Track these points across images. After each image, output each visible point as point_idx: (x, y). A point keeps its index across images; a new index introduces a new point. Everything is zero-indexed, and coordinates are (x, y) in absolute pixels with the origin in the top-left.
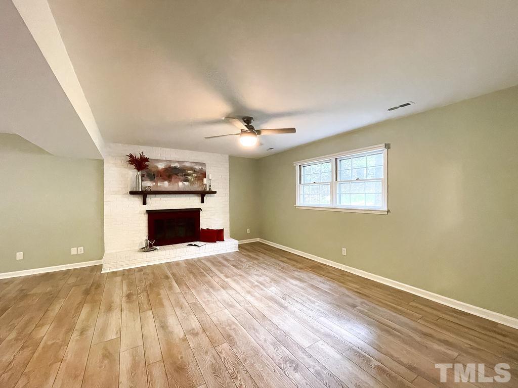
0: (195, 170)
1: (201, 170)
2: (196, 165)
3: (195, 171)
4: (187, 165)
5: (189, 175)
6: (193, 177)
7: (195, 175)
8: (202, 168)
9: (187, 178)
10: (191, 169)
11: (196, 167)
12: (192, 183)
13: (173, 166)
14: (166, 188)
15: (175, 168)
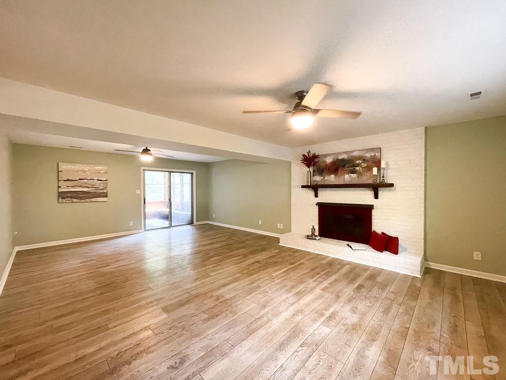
0: (365, 158)
1: (373, 157)
2: (367, 153)
3: (364, 160)
4: (356, 154)
5: (358, 165)
6: (362, 167)
7: (364, 165)
8: (375, 155)
9: (354, 169)
10: (360, 158)
11: (367, 155)
12: (360, 174)
13: (340, 158)
14: (332, 182)
15: (343, 160)
